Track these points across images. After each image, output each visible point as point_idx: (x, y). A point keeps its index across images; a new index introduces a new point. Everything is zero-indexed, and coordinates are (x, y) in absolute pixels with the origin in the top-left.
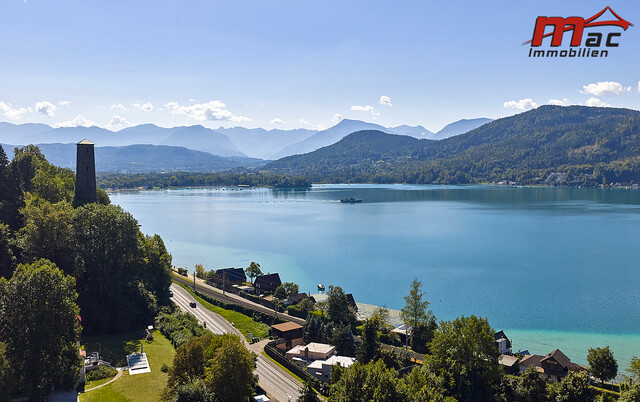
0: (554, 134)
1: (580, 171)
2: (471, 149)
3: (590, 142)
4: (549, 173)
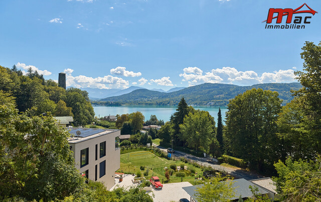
0: (210, 91)
1: (219, 102)
2: (181, 95)
3: (222, 94)
4: (208, 102)
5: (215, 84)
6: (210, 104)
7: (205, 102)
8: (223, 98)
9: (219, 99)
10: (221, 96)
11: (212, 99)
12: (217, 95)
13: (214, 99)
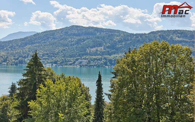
0: (80, 40)
1: (95, 59)
2: (28, 46)
3: (100, 45)
4: (77, 60)
5: (90, 28)
6: (80, 63)
7: (72, 60)
8: (102, 53)
9: (96, 54)
10: (99, 49)
11: (83, 55)
12: (92, 47)
13: (87, 54)
